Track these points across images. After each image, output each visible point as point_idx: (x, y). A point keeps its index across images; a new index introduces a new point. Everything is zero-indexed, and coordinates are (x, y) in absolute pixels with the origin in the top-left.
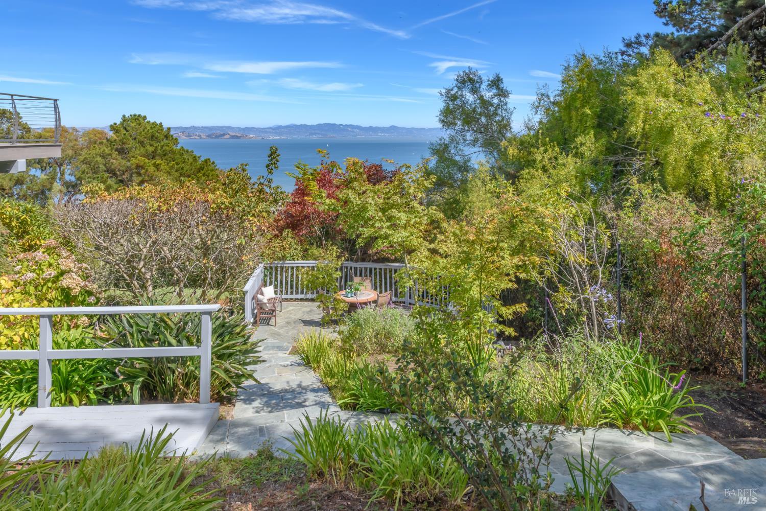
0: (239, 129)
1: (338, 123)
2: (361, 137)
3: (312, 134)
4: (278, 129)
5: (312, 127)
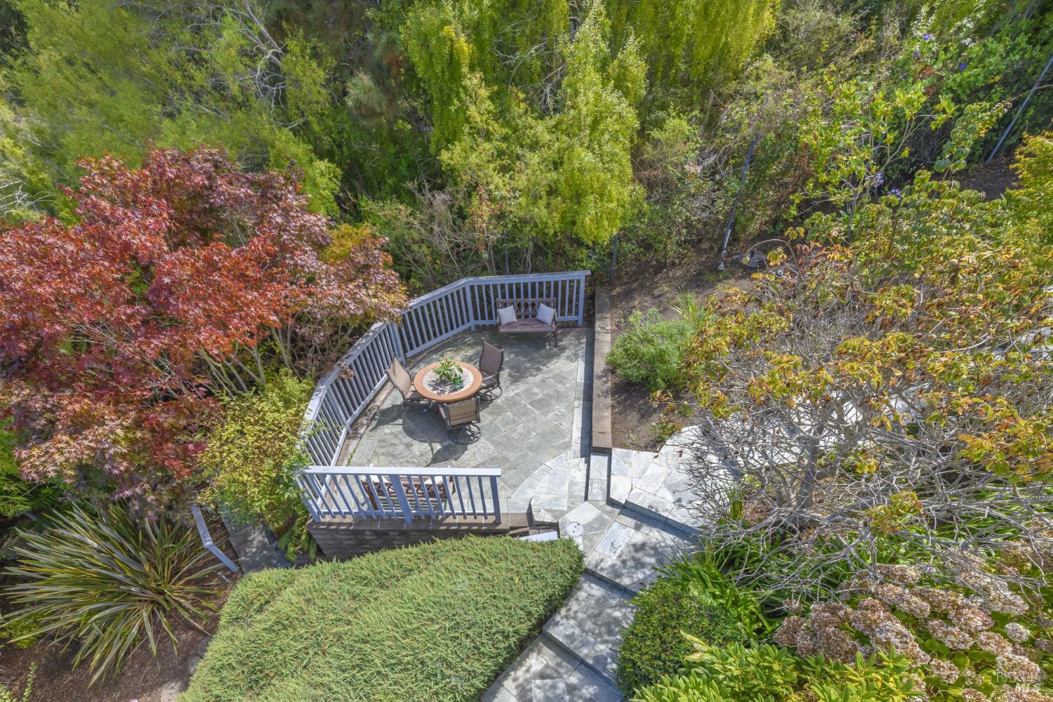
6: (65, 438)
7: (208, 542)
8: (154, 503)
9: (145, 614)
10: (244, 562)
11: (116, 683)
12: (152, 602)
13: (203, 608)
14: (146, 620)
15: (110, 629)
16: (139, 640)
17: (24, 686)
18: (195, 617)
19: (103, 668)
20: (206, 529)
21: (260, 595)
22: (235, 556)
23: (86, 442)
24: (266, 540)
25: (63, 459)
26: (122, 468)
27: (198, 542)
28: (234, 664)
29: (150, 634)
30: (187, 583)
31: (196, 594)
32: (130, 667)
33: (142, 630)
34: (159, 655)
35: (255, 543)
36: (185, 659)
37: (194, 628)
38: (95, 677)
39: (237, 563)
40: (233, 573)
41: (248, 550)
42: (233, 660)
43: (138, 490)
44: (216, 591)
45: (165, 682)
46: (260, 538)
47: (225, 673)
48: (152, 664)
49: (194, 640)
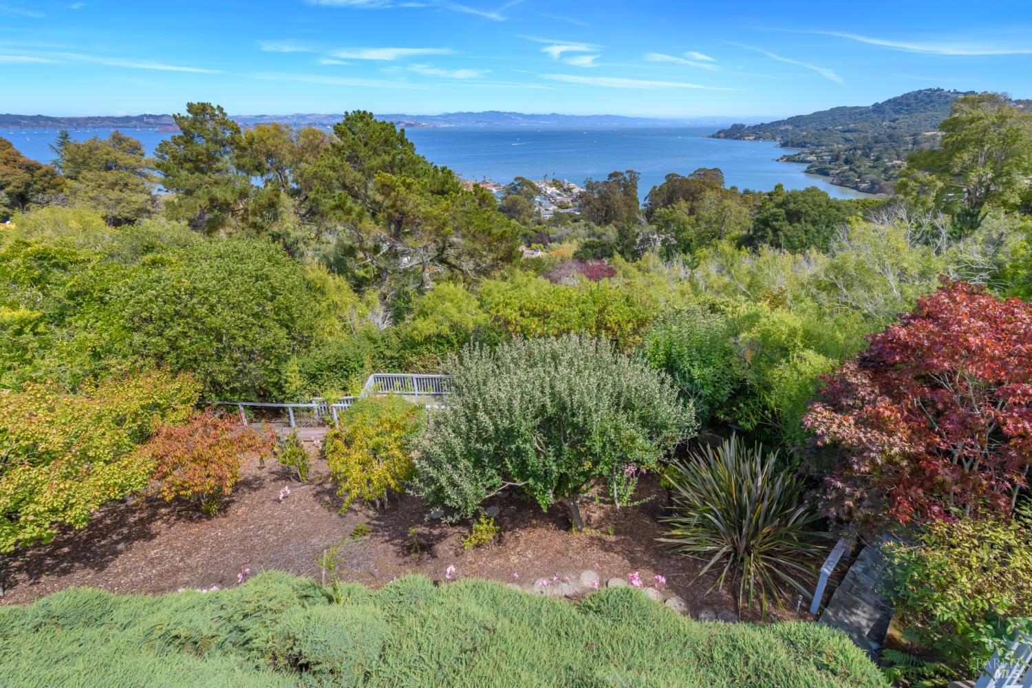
0: (412, 117)
1: (502, 110)
2: (524, 125)
3: (477, 122)
4: (446, 117)
5: (478, 114)
6: (852, 421)
7: (827, 570)
8: (846, 507)
9: (725, 549)
10: (826, 614)
11: (661, 556)
12: (735, 549)
13: (757, 597)
14: (721, 552)
15: (700, 529)
16: (699, 556)
17: (639, 499)
18: (747, 593)
19: (670, 541)
20: (837, 561)
21: (836, 659)
22: (826, 603)
23: (861, 435)
24: (867, 631)
25: (836, 430)
26: (862, 469)
27: (818, 561)
28: (751, 662)
29: (712, 562)
30: (769, 570)
31: (765, 584)
32: (676, 560)
33: (711, 554)
34: (699, 578)
35: (853, 618)
36: (707, 604)
37: (736, 598)
38: (662, 540)
39: (821, 610)
40: (808, 610)
41: (840, 614)
42: (753, 658)
43: (847, 490)
44: (780, 601)
45: (681, 596)
46: (864, 623)
47: (737, 655)
48: (689, 576)
49: (726, 603)
